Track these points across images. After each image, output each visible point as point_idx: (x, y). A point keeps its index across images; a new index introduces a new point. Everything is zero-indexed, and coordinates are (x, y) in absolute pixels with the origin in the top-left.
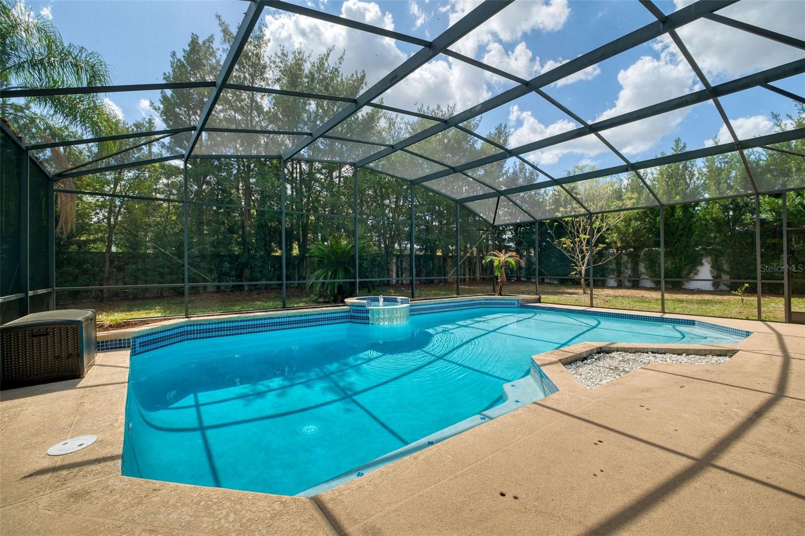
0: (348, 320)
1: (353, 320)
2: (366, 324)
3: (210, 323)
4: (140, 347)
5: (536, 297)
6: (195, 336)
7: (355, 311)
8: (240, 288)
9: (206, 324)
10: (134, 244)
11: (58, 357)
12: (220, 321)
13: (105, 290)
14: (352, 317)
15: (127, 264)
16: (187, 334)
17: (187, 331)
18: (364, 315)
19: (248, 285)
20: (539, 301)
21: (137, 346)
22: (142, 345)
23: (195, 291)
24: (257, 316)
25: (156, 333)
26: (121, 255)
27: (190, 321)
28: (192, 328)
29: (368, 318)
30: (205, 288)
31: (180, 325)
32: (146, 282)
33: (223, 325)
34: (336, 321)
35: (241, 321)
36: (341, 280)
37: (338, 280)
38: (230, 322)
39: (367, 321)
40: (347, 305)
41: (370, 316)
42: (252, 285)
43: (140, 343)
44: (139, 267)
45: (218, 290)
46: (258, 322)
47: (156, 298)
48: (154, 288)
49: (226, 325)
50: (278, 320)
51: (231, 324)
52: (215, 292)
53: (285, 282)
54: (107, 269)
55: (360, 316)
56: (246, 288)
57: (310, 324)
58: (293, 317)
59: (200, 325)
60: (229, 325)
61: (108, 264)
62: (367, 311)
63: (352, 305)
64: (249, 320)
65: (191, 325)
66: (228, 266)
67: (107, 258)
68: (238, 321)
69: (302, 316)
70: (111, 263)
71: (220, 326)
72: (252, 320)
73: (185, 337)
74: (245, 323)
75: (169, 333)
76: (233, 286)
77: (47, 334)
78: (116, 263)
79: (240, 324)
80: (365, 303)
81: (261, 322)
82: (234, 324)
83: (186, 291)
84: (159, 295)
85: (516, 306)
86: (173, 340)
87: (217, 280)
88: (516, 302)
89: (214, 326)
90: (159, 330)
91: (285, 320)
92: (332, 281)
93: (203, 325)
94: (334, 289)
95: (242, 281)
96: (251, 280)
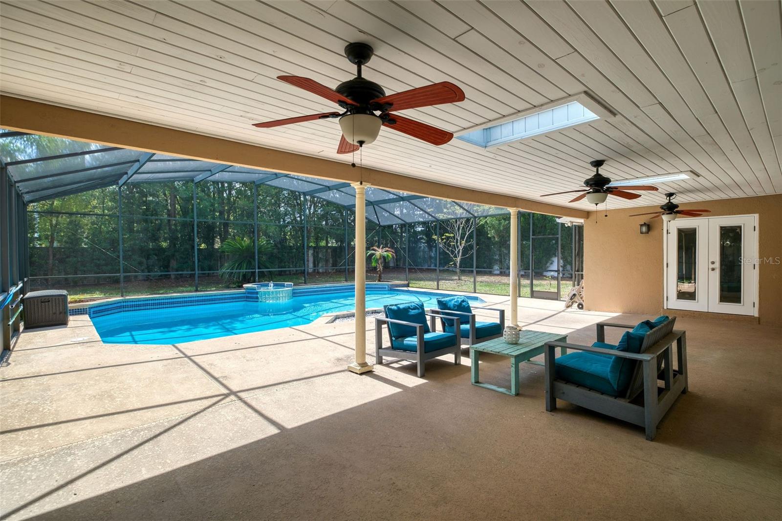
0: (244, 299)
1: (248, 299)
2: (256, 302)
3: (139, 300)
4: (93, 314)
5: (406, 282)
6: (129, 309)
7: (249, 293)
8: (167, 277)
9: (137, 301)
10: (74, 241)
11: (55, 313)
12: (146, 299)
13: (50, 279)
14: (247, 297)
15: (68, 257)
16: (123, 308)
17: (123, 306)
18: (255, 295)
19: (175, 275)
20: (408, 286)
21: (92, 313)
22: (95, 312)
23: (127, 279)
24: (174, 296)
25: (103, 306)
26: (63, 250)
27: (125, 299)
28: (127, 304)
29: (257, 298)
30: (136, 277)
31: (118, 301)
32: (85, 272)
33: (148, 302)
34: (235, 300)
35: (161, 299)
36: (245, 271)
37: (242, 271)
38: (153, 300)
39: (257, 300)
40: (244, 289)
41: (259, 296)
42: (178, 274)
43: (93, 312)
44: (79, 260)
45: (148, 279)
46: (174, 300)
47: (94, 285)
48: (91, 277)
49: (150, 302)
50: (189, 299)
51: (154, 302)
52: (145, 280)
53: (197, 272)
54: (51, 262)
55: (252, 296)
56: (173, 277)
57: (214, 302)
58: (201, 297)
59: (132, 301)
60: (152, 302)
61: (51, 257)
62: (257, 293)
63: (247, 288)
64: (167, 299)
65: (126, 302)
66: (156, 258)
67: (51, 253)
68: (160, 300)
69: (208, 296)
70: (54, 257)
71: (146, 302)
72: (169, 299)
73: (122, 309)
74: (164, 301)
75: (111, 306)
76: (161, 276)
77: (49, 301)
78: (57, 256)
79: (160, 301)
80: (255, 287)
81: (176, 300)
82: (156, 302)
83: (122, 279)
84: (96, 283)
85: (387, 289)
86: (114, 311)
87: (146, 270)
88: (387, 286)
89: (142, 303)
90: (104, 304)
91: (195, 299)
92: (238, 271)
93: (135, 301)
94: (239, 277)
95: (169, 272)
96: (177, 270)
